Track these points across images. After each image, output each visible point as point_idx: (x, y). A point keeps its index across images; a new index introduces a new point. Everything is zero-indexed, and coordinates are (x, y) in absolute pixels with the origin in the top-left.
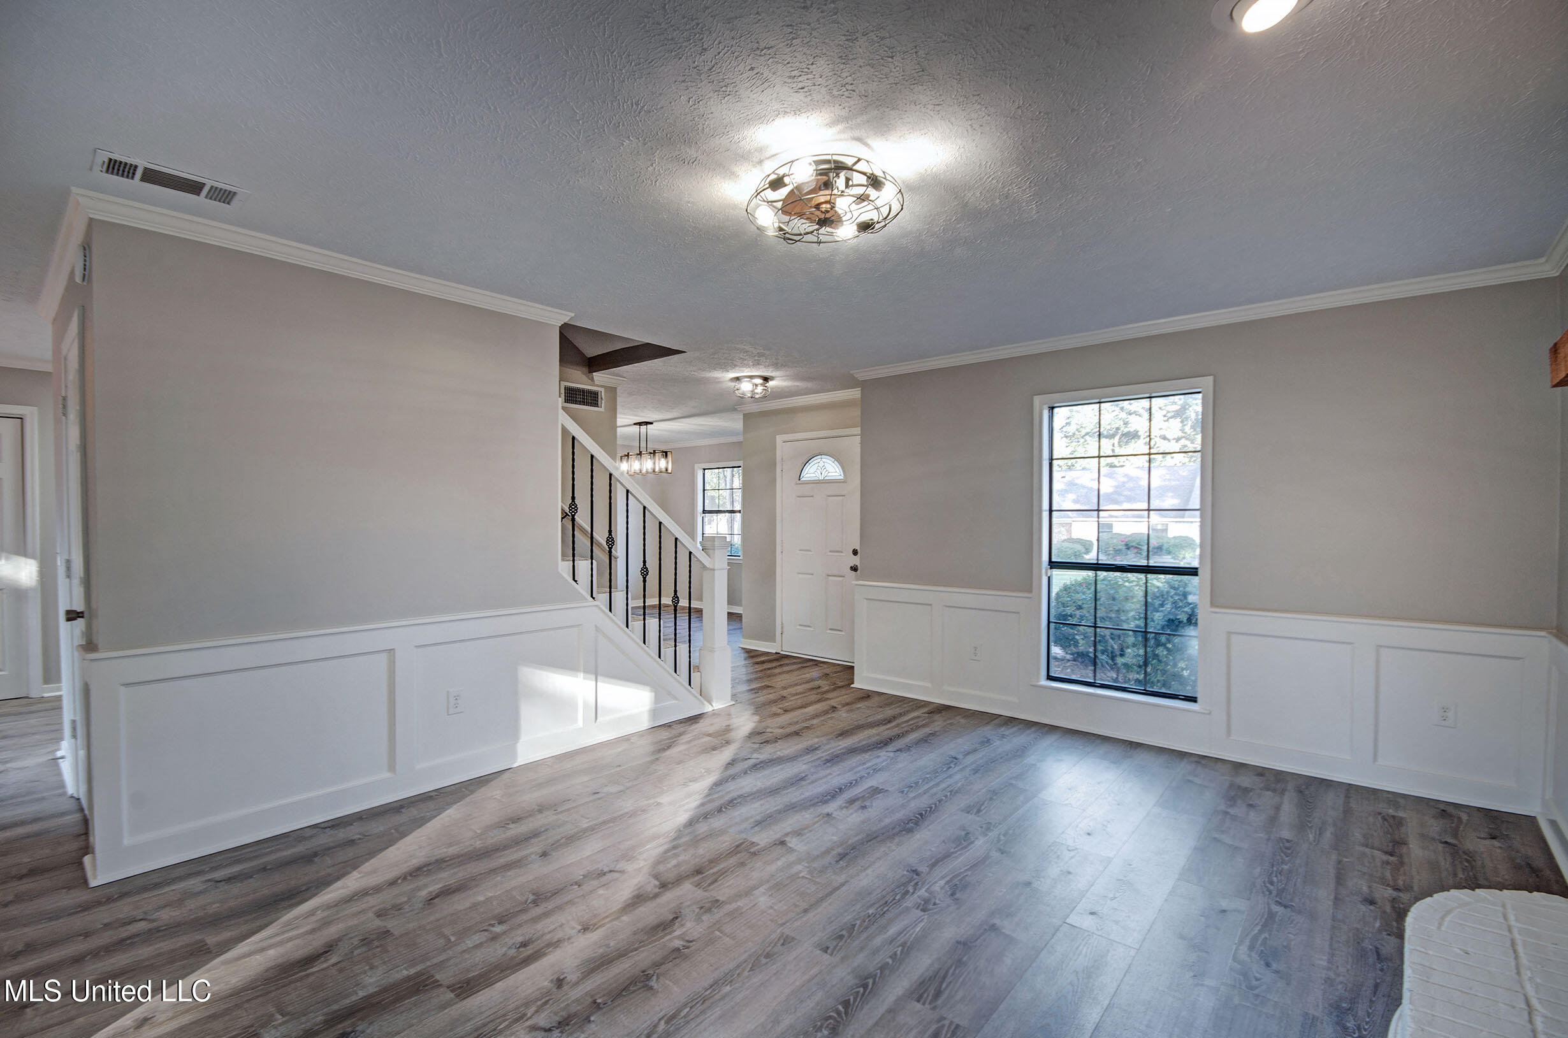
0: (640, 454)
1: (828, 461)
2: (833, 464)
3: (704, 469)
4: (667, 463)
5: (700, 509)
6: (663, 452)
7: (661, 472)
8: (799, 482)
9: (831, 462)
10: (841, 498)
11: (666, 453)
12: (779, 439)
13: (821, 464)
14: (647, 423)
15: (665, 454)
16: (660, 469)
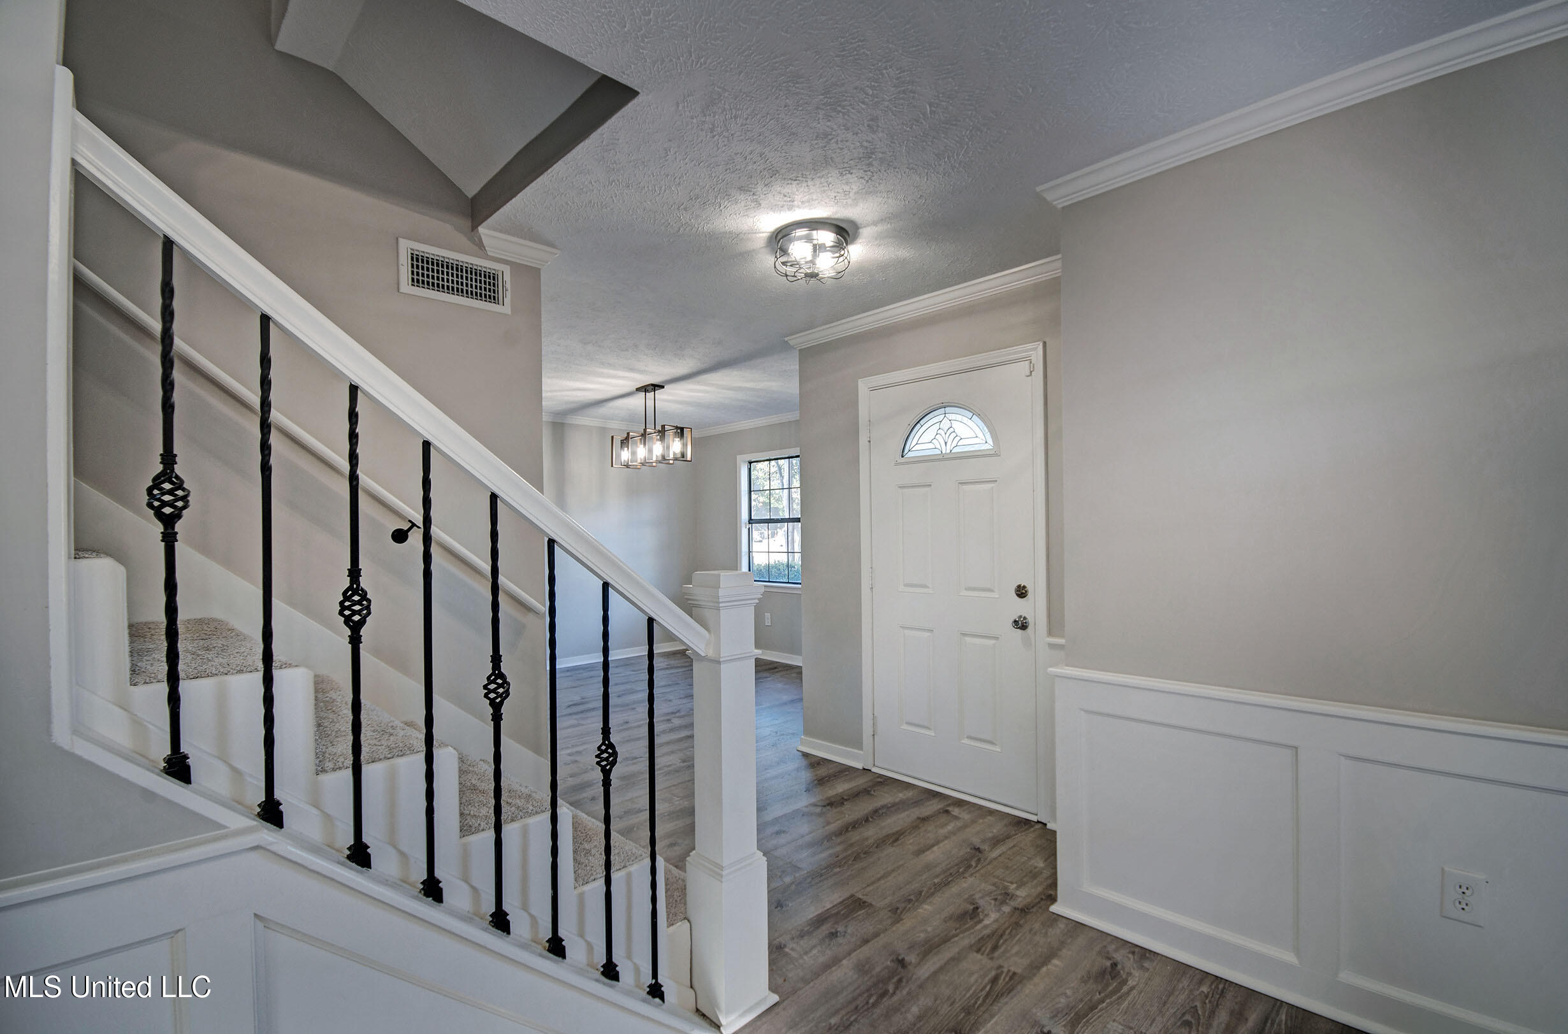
0: (644, 435)
1: (959, 417)
2: (970, 423)
3: (750, 463)
4: (685, 445)
5: (745, 516)
6: (677, 428)
7: (675, 459)
8: (903, 460)
9: (965, 420)
10: (990, 486)
11: (682, 429)
12: (863, 386)
13: (945, 424)
14: (656, 387)
15: (680, 432)
16: (674, 454)
